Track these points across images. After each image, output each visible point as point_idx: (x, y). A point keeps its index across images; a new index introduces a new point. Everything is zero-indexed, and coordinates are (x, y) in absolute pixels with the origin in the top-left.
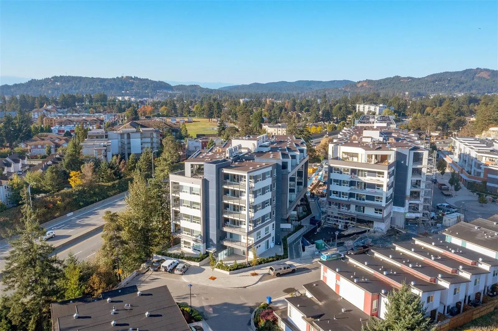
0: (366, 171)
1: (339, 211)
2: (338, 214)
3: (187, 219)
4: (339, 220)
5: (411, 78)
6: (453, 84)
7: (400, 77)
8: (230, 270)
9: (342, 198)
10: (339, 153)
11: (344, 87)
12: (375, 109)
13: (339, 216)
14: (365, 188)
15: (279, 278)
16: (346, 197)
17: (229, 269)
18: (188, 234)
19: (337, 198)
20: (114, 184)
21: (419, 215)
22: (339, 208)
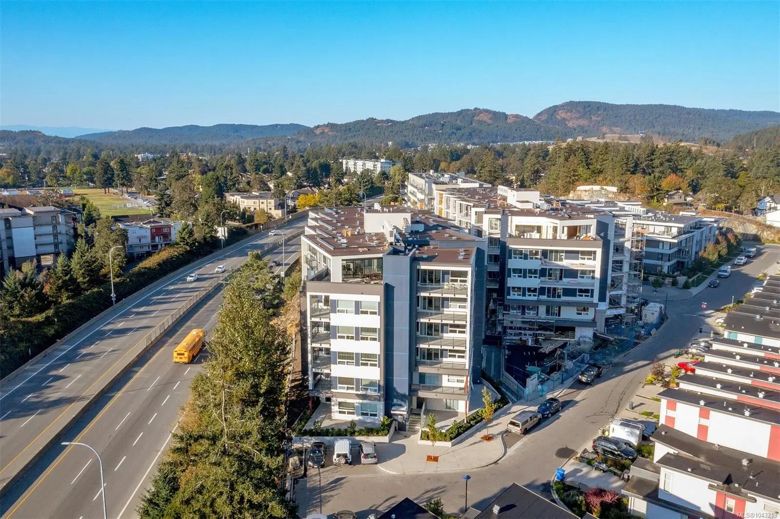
0: (562, 251)
1: (523, 318)
2: (523, 322)
3: (346, 361)
4: (523, 332)
5: (391, 121)
6: (448, 130)
7: (375, 119)
8: (451, 439)
9: (527, 298)
10: (509, 228)
11: (295, 135)
12: (375, 166)
13: (523, 326)
14: (561, 278)
15: (528, 437)
16: (534, 295)
17: (448, 438)
18: (348, 388)
19: (521, 298)
20: (47, 318)
21: (622, 311)
22: (523, 313)
